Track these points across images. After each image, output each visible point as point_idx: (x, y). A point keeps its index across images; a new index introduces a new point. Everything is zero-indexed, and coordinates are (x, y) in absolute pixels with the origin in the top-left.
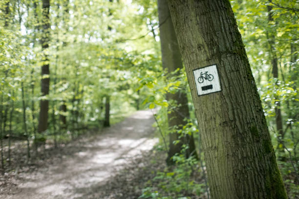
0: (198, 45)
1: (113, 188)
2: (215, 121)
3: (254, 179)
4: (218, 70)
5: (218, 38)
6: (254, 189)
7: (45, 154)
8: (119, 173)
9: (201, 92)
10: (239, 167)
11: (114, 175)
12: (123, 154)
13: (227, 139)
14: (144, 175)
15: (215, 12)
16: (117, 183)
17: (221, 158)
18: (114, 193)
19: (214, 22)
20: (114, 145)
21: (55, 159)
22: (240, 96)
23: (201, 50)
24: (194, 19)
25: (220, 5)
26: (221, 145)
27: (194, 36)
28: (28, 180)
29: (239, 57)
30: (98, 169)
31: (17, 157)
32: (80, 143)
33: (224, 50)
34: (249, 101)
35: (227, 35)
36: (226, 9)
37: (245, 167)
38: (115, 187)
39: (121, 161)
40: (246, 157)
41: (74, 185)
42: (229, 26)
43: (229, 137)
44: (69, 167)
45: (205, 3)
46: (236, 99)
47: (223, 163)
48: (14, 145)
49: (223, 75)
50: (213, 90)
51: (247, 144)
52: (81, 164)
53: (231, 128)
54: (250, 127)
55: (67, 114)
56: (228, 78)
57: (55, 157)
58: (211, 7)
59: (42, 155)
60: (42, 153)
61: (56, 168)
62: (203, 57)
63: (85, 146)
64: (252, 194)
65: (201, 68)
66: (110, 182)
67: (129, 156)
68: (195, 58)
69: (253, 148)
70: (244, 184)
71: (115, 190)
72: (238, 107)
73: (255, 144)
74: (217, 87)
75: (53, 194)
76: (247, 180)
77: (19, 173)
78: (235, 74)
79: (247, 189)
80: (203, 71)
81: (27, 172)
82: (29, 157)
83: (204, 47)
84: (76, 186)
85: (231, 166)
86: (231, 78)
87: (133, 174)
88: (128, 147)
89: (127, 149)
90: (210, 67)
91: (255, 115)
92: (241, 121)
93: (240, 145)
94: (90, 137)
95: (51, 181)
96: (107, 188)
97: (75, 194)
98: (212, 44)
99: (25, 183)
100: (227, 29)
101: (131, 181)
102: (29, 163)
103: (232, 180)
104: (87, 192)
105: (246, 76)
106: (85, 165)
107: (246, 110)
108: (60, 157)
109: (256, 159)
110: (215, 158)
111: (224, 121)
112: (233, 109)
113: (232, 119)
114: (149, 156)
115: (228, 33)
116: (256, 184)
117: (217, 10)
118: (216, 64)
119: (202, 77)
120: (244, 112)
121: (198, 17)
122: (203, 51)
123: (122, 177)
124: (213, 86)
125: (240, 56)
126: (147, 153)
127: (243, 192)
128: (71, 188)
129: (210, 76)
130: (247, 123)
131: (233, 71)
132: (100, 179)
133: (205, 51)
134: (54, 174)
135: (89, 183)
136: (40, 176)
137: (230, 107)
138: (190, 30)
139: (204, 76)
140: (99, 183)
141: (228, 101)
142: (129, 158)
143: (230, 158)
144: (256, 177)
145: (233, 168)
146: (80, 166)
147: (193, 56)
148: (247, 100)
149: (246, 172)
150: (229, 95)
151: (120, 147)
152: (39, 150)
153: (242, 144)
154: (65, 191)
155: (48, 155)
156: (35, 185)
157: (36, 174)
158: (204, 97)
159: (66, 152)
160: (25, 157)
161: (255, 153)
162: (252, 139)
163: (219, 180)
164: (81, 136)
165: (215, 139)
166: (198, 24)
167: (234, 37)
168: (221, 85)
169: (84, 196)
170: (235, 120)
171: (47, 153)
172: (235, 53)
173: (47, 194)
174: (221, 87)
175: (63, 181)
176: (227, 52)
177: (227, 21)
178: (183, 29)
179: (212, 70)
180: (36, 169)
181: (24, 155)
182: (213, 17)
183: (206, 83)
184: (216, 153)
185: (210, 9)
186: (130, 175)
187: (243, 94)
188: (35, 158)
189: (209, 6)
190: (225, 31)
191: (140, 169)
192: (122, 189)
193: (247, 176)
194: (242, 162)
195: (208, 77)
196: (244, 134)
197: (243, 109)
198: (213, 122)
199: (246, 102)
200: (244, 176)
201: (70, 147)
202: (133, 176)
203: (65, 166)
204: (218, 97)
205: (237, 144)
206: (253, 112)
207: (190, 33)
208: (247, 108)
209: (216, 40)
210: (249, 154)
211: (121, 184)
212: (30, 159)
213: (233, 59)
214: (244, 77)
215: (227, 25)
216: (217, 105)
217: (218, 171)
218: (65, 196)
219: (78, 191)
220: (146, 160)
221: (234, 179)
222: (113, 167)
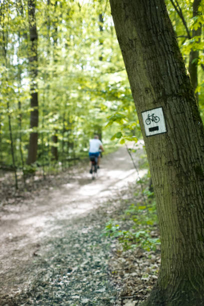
0: (146, 88)
1: (93, 220)
2: (161, 161)
3: (197, 216)
4: (164, 113)
5: (164, 81)
6: (197, 225)
7: (33, 186)
8: (102, 205)
9: (148, 133)
10: (183, 205)
11: (96, 207)
12: (110, 186)
13: (172, 178)
14: (124, 207)
15: (162, 56)
16: (97, 215)
17: (166, 196)
18: (93, 225)
19: (161, 66)
20: (102, 176)
21: (42, 191)
22: (184, 136)
23: (148, 93)
24: (141, 63)
25: (167, 49)
26: (166, 183)
27: (142, 80)
28: (12, 212)
29: (185, 100)
30: (82, 201)
31: (6, 188)
32: (69, 174)
33: (170, 93)
34: (194, 142)
35: (173, 78)
36: (174, 53)
37: (188, 205)
38: (95, 219)
39: (107, 193)
40: (189, 195)
41: (56, 217)
42: (176, 69)
43: (174, 176)
44: (54, 199)
45: (152, 48)
46: (181, 140)
47: (168, 200)
48: (4, 176)
49: (168, 117)
50: (159, 132)
51: (191, 183)
52: (66, 196)
53: (175, 167)
54: (194, 167)
55: (57, 145)
56: (173, 120)
57: (43, 189)
58: (158, 52)
59: (30, 187)
60: (31, 185)
61: (42, 200)
62: (150, 100)
63: (74, 177)
64: (195, 230)
65: (148, 110)
66: (91, 214)
67: (115, 188)
68: (143, 101)
69: (197, 186)
70: (187, 220)
71: (94, 222)
72: (183, 147)
73: (199, 183)
74: (162, 129)
75: (34, 226)
76: (191, 216)
77: (4, 205)
78: (181, 116)
79: (190, 225)
80: (150, 113)
81: (13, 203)
82: (17, 188)
83: (151, 91)
84: (58, 218)
85: (175, 203)
86: (177, 120)
87: (115, 207)
88: (116, 179)
89: (115, 180)
90: (156, 110)
91: (199, 155)
92: (186, 161)
93: (184, 183)
94: (81, 167)
95: (34, 213)
96: (87, 220)
97: (55, 225)
98: (158, 87)
99: (9, 214)
100: (174, 72)
101: (111, 213)
102: (17, 194)
103: (176, 217)
104: (68, 224)
105: (192, 118)
106: (70, 197)
107: (190, 150)
108: (47, 189)
109: (200, 197)
110: (162, 195)
111: (169, 161)
112: (178, 150)
113: (176, 159)
114: (135, 188)
115: (174, 76)
116: (199, 220)
117: (164, 55)
118: (162, 107)
119: (149, 119)
120: (188, 152)
121: (145, 62)
122: (150, 94)
123: (104, 209)
124: (159, 128)
125: (186, 98)
126: (133, 185)
127: (186, 228)
128: (52, 219)
129: (157, 118)
130: (192, 163)
131: (178, 113)
132: (83, 211)
133: (152, 94)
134: (38, 206)
135: (71, 214)
136: (25, 207)
137: (175, 148)
138: (138, 74)
139: (151, 118)
140: (80, 215)
141: (173, 142)
142: (115, 190)
143: (175, 195)
144: (200, 214)
145: (177, 205)
146: (66, 198)
147: (141, 99)
148: (192, 141)
149: (189, 209)
150: (174, 136)
151: (108, 178)
152: (28, 181)
153: (186, 183)
154: (46, 223)
155: (35, 187)
156: (18, 217)
157: (20, 206)
158: (151, 138)
159: (54, 184)
160: (14, 188)
161: (198, 191)
162: (196, 178)
163: (165, 216)
164: (72, 167)
165: (161, 177)
166: (145, 68)
167: (180, 80)
168: (166, 126)
169: (64, 227)
170: (179, 160)
171: (35, 184)
172: (180, 96)
173: (28, 226)
174: (167, 129)
175: (45, 213)
176: (173, 94)
177: (174, 65)
178: (132, 73)
179: (159, 112)
180: (22, 201)
181: (12, 186)
182: (159, 62)
183: (153, 125)
184: (162, 191)
185: (157, 53)
186: (112, 207)
187: (188, 135)
188: (22, 190)
189: (156, 51)
190: (171, 74)
191: (123, 201)
192: (101, 221)
193: (191, 213)
194: (185, 200)
195: (154, 119)
196: (188, 174)
197: (187, 149)
198: (160, 162)
199: (190, 143)
200: (187, 213)
201: (59, 179)
202: (114, 208)
203: (50, 198)
204: (163, 137)
205: (181, 183)
206: (198, 152)
207: (138, 77)
208: (192, 148)
209: (162, 83)
210: (193, 192)
211: (101, 216)
212: (18, 191)
213: (179, 101)
214: (190, 119)
215: (173, 68)
216: (163, 145)
217: (164, 208)
218: (45, 228)
219: (59, 222)
220: (130, 192)
221: (178, 216)
222: (97, 199)
